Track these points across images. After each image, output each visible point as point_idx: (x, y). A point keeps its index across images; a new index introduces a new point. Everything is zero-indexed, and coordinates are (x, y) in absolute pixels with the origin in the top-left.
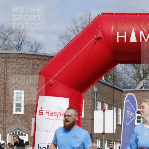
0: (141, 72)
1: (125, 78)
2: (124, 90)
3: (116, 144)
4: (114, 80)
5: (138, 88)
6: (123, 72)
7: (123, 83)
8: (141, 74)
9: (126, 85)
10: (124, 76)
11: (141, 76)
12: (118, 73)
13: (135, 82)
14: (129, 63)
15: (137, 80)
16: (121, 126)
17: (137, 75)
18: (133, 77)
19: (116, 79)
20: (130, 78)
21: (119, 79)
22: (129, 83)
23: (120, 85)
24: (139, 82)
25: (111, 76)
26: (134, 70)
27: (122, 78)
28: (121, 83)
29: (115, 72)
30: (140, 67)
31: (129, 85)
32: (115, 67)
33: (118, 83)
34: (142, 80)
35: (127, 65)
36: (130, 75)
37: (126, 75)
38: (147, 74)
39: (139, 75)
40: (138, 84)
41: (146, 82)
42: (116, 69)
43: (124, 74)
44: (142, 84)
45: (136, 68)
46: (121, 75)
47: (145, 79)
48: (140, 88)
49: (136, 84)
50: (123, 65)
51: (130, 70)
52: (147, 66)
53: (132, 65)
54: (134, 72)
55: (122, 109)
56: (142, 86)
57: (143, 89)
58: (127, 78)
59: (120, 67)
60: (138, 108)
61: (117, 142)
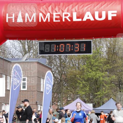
0: (26, 47)
1: (13, 52)
2: (12, 61)
3: (5, 106)
4: (4, 53)
5: (24, 60)
6: (12, 46)
7: (11, 55)
8: (26, 49)
9: (13, 57)
10: (12, 50)
11: (26, 50)
12: (7, 47)
13: (21, 55)
14: (17, 40)
15: (23, 54)
16: (9, 90)
17: (23, 49)
18: (19, 51)
19: (5, 52)
20: (17, 52)
21: (8, 52)
22: (16, 56)
23: (9, 58)
24: (24, 55)
25: (2, 50)
26: (20, 45)
27: (10, 52)
28: (10, 56)
29: (5, 46)
30: (25, 42)
31: (16, 57)
32: (5, 43)
33: (8, 56)
34: (27, 53)
35: (15, 41)
36: (17, 49)
37: (14, 49)
38: (31, 48)
39: (25, 49)
40: (23, 56)
41: (30, 55)
42: (5, 44)
43: (12, 49)
44: (27, 57)
45: (22, 44)
46: (10, 49)
47: (30, 52)
48: (26, 60)
49: (22, 57)
50: (11, 41)
51: (17, 45)
52: (31, 42)
53: (19, 41)
54: (20, 47)
55: (10, 77)
56: (27, 58)
57: (28, 61)
58: (15, 51)
59: (8, 43)
60: (23, 76)
61: (6, 104)
